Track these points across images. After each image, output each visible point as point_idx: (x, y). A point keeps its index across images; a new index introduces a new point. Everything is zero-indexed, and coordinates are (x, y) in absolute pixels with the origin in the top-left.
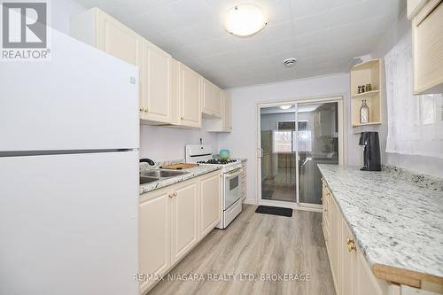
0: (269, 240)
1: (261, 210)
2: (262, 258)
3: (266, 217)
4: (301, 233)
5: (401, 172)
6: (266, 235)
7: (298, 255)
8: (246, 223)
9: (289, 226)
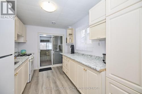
0: (49, 79)
1: (41, 70)
2: (50, 85)
3: (44, 72)
4: (57, 73)
5: (79, 53)
6: (47, 78)
7: (59, 79)
8: (38, 77)
9: (52, 72)
